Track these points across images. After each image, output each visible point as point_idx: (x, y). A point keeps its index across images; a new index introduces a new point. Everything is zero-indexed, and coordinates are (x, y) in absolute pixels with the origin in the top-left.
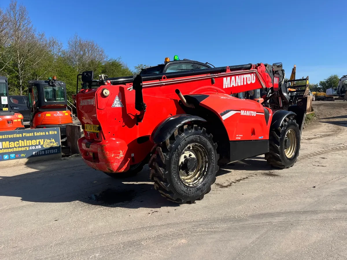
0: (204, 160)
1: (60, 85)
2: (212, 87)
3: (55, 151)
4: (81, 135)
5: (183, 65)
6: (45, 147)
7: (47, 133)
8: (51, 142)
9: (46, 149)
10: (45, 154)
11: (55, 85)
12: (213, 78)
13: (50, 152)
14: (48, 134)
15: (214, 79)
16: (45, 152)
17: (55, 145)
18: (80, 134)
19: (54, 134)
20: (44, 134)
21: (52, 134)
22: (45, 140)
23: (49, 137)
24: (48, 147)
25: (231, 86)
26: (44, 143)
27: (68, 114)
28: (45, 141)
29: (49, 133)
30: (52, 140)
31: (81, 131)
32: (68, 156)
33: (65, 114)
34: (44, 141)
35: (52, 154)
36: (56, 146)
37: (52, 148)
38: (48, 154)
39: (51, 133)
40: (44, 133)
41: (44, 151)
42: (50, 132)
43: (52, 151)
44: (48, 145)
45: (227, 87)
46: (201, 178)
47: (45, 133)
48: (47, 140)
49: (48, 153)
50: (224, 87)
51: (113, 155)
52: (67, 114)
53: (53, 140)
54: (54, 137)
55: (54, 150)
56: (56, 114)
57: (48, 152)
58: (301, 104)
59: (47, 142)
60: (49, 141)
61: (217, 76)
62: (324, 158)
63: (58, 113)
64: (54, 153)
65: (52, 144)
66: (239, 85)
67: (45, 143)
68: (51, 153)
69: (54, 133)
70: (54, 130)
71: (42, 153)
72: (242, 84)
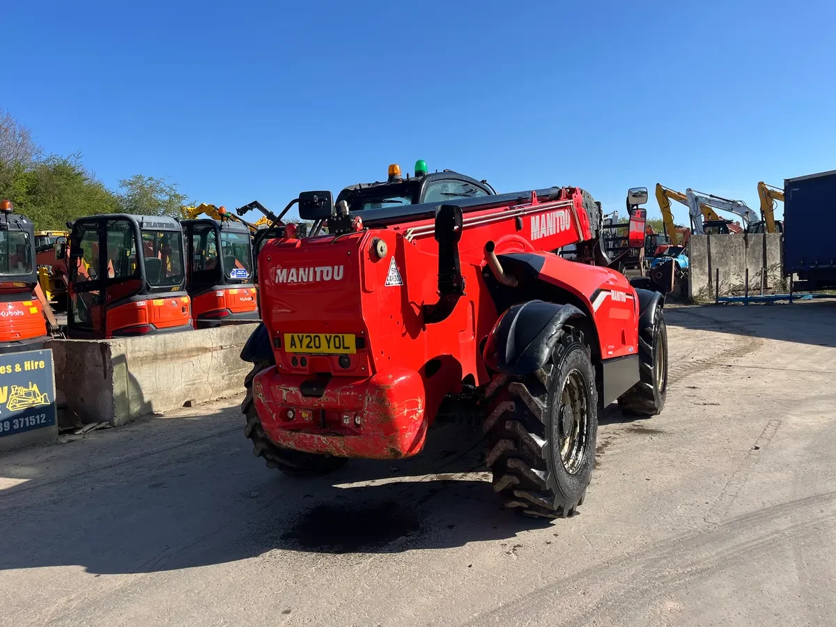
0: (578, 409)
1: (19, 226)
2: (517, 237)
3: (41, 419)
4: (111, 367)
5: (449, 185)
6: (11, 409)
7: (18, 368)
8: (28, 394)
9: (14, 414)
10: (12, 431)
11: (6, 225)
12: (517, 216)
13: (25, 422)
14: (20, 370)
15: (520, 219)
16: (12, 425)
17: (40, 400)
18: (108, 365)
19: (36, 368)
20: (10, 371)
21: (33, 368)
22: (13, 389)
23: (22, 379)
24: (20, 407)
25: (541, 237)
26: (10, 397)
27: (38, 310)
28: (13, 392)
29: (22, 366)
30: (30, 389)
31: (112, 357)
32: (71, 432)
33: (31, 309)
34: (9, 391)
35: (31, 428)
36: (43, 403)
37: (31, 411)
38: (19, 431)
39: (27, 366)
40: (9, 367)
41: (8, 423)
42: (25, 363)
43: (32, 420)
44: (20, 402)
45: (535, 239)
46: (578, 450)
47: (13, 368)
48: (16, 389)
49: (22, 426)
50: (532, 239)
51: (406, 411)
52: (34, 310)
53: (35, 388)
54: (36, 376)
55: (38, 417)
56: (6, 311)
57: (20, 422)
58: (659, 275)
59: (16, 394)
60: (22, 390)
61: (526, 213)
62: (694, 388)
63: (10, 307)
64: (37, 426)
65: (30, 401)
66: (551, 234)
67: (13, 397)
68: (28, 425)
69: (38, 365)
70: (37, 358)
71: (4, 428)
72: (555, 233)
